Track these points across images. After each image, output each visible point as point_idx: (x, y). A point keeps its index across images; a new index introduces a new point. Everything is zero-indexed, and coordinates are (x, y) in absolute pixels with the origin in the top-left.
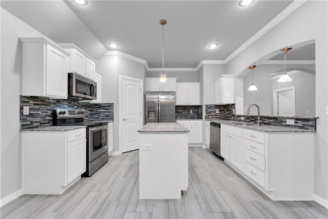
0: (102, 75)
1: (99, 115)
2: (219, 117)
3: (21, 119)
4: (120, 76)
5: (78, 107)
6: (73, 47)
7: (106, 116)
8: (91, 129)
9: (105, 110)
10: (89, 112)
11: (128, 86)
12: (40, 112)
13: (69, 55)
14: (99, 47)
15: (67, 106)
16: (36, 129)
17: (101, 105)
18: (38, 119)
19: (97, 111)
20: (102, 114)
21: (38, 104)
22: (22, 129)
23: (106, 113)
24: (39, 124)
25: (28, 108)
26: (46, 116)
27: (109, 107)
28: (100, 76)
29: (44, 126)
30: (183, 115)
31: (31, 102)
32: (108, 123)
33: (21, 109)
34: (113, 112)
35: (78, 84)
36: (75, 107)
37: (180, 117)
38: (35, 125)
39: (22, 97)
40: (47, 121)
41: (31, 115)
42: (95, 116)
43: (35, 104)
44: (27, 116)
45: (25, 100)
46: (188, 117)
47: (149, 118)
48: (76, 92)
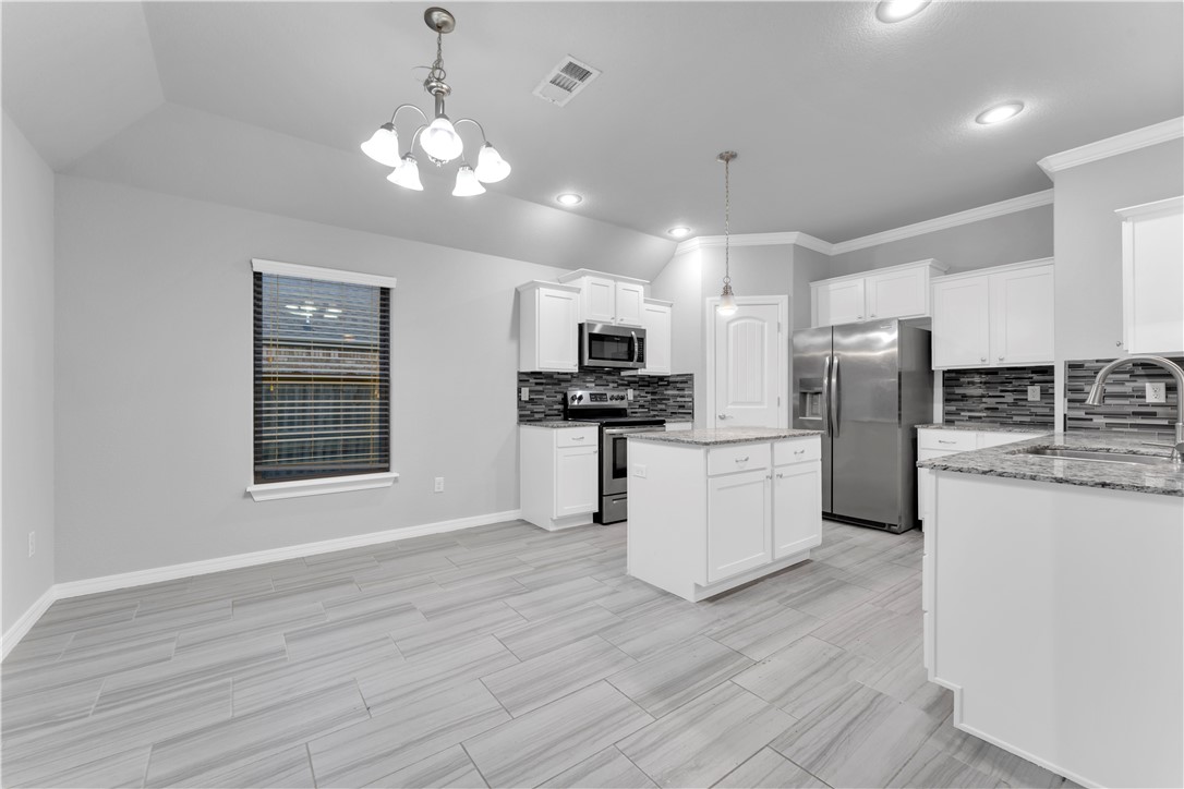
0: (671, 306)
1: (666, 404)
2: (1166, 422)
3: (518, 407)
4: (708, 299)
5: (619, 385)
6: (584, 274)
7: (681, 407)
8: (607, 431)
9: (677, 392)
10: (650, 397)
11: (733, 325)
12: (544, 397)
13: (578, 291)
14: (653, 245)
15: (593, 385)
16: (537, 423)
17: (671, 379)
18: (541, 408)
19: (663, 394)
20: (671, 402)
21: (542, 384)
22: (520, 421)
23: (679, 399)
24: (542, 416)
25: (527, 389)
26: (555, 402)
27: (684, 382)
28: (668, 309)
29: (552, 420)
30: (987, 409)
31: (532, 380)
32: (664, 422)
33: (519, 391)
34: (691, 396)
35: (593, 342)
36: (611, 385)
37: (970, 417)
38: (537, 416)
39: (520, 373)
40: (556, 412)
41: (531, 401)
42: (660, 407)
43: (537, 384)
44: (526, 402)
45: (524, 378)
46: (1016, 419)
47: (804, 416)
48: (590, 357)
